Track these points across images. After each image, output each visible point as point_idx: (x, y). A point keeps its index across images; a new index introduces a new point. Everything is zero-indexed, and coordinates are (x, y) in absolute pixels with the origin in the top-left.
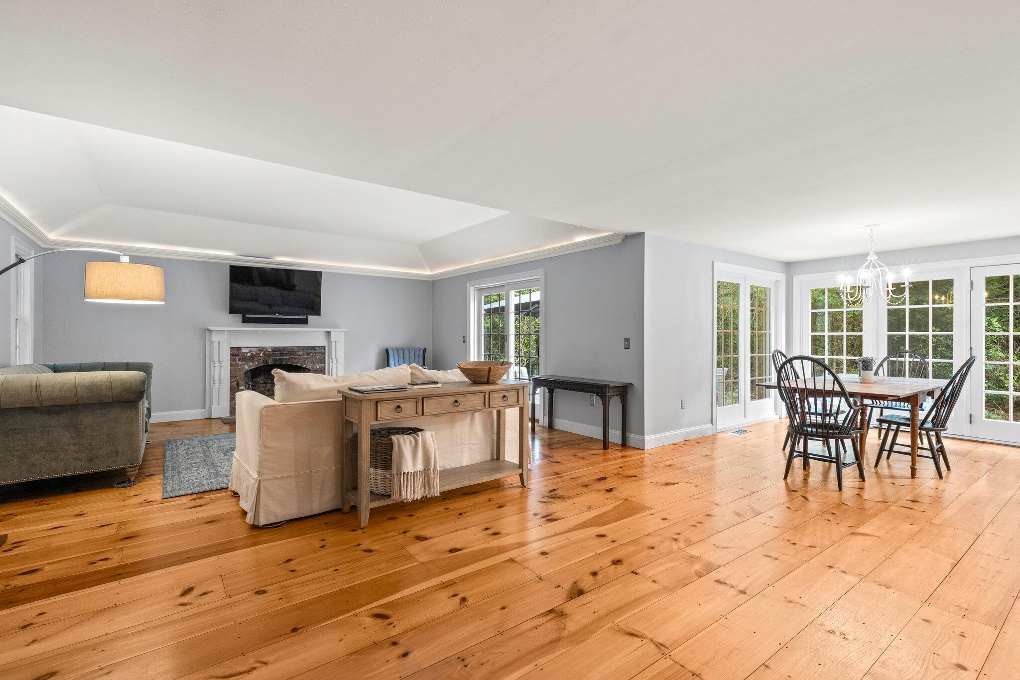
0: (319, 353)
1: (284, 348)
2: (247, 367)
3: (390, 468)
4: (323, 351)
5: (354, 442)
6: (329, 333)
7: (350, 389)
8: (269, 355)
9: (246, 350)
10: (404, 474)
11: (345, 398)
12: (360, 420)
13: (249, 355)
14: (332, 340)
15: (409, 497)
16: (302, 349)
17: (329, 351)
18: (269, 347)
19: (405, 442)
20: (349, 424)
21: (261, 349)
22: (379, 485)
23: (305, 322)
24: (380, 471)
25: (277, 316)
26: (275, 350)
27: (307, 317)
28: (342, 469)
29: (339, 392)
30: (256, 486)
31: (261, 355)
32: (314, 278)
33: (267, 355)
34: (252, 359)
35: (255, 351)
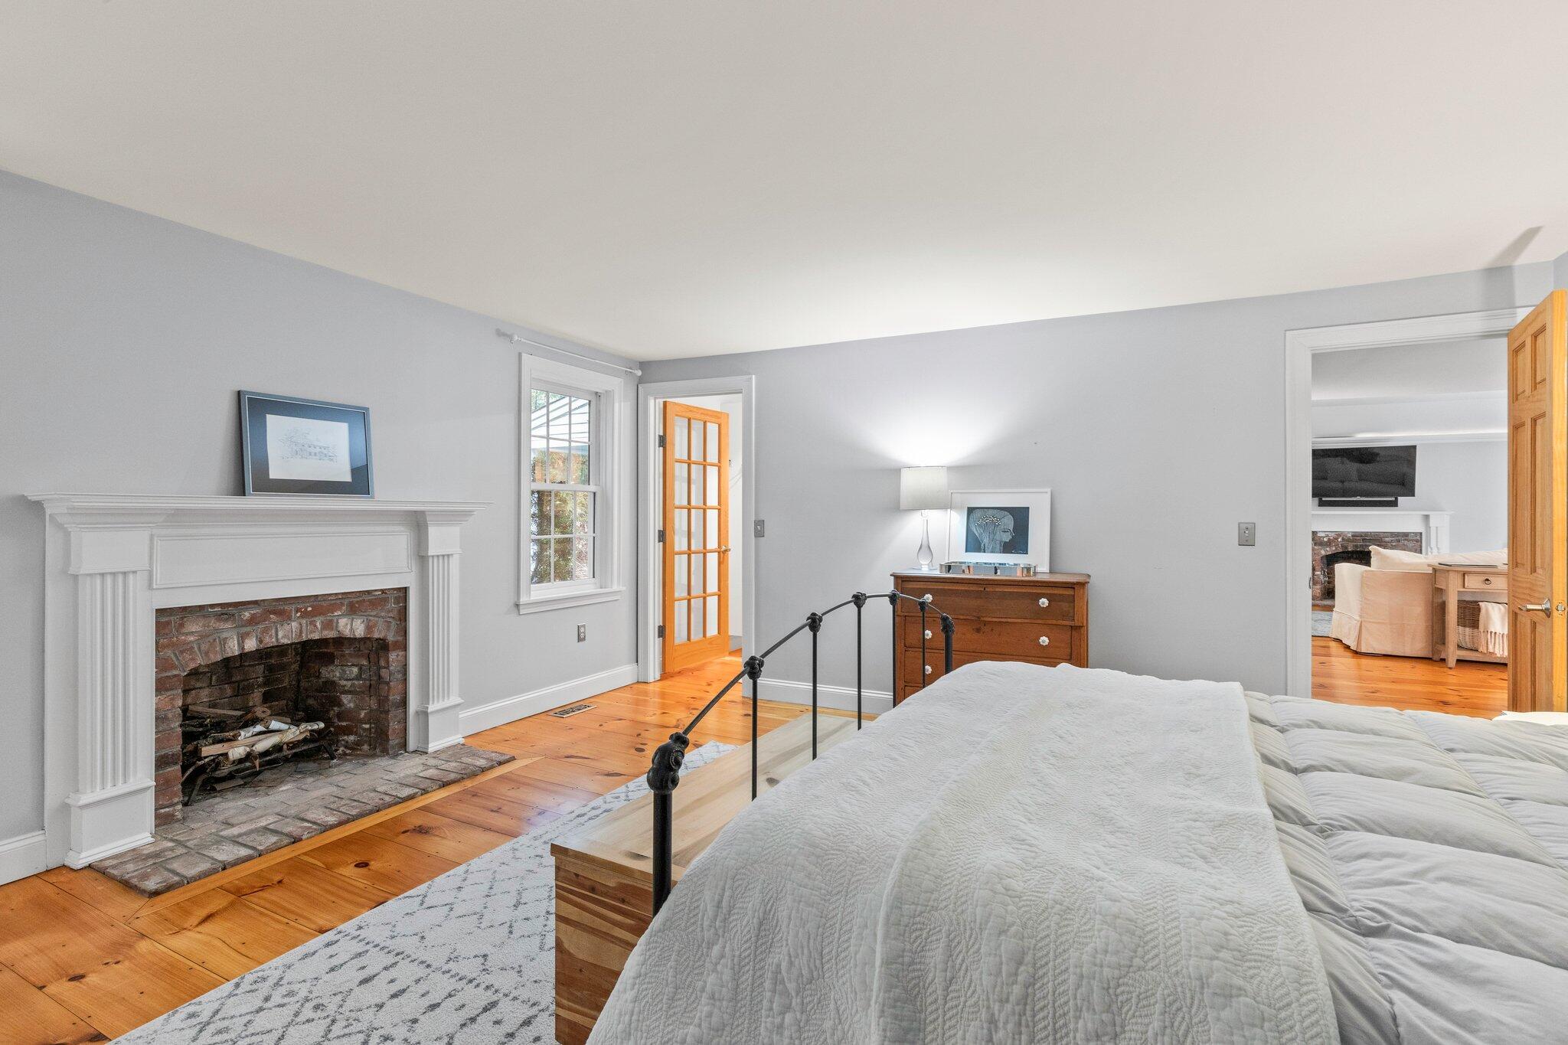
0: (1412, 540)
1: (1366, 534)
2: (1323, 552)
3: (1478, 628)
4: (1418, 538)
5: (1443, 607)
6: (1427, 517)
7: (1440, 564)
8: (1349, 540)
9: (1323, 535)
10: (1491, 632)
11: (1435, 570)
12: (1447, 586)
13: (1325, 539)
14: (1431, 525)
15: (1497, 651)
16: (1389, 535)
17: (1427, 536)
18: (1349, 532)
19: (1493, 608)
20: (1439, 591)
21: (1339, 534)
22: (1467, 640)
23: (1394, 504)
24: (1467, 629)
25: (1358, 498)
26: (1355, 535)
27: (1396, 499)
28: (1433, 627)
29: (1429, 565)
30: (1358, 627)
31: (1339, 540)
32: (1406, 455)
33: (1346, 540)
34: (1329, 543)
35: (1332, 536)
